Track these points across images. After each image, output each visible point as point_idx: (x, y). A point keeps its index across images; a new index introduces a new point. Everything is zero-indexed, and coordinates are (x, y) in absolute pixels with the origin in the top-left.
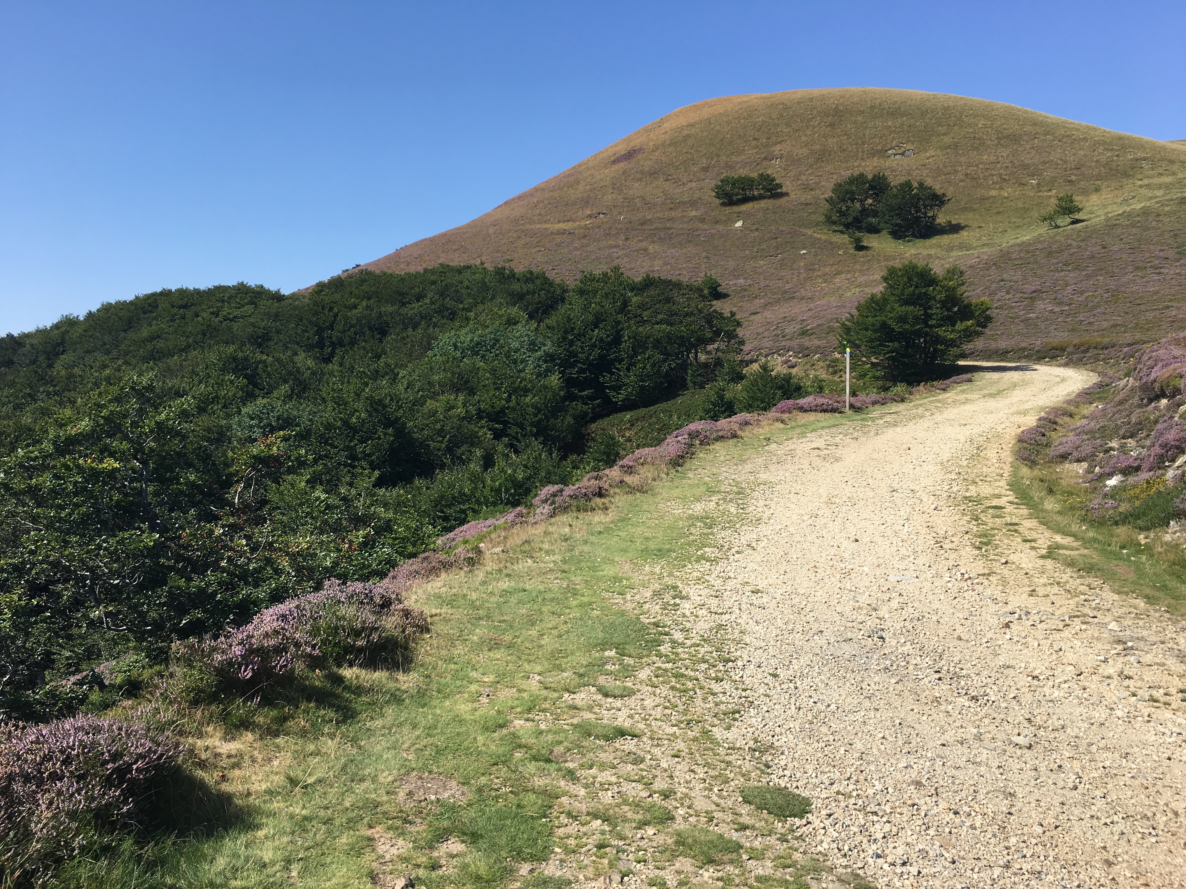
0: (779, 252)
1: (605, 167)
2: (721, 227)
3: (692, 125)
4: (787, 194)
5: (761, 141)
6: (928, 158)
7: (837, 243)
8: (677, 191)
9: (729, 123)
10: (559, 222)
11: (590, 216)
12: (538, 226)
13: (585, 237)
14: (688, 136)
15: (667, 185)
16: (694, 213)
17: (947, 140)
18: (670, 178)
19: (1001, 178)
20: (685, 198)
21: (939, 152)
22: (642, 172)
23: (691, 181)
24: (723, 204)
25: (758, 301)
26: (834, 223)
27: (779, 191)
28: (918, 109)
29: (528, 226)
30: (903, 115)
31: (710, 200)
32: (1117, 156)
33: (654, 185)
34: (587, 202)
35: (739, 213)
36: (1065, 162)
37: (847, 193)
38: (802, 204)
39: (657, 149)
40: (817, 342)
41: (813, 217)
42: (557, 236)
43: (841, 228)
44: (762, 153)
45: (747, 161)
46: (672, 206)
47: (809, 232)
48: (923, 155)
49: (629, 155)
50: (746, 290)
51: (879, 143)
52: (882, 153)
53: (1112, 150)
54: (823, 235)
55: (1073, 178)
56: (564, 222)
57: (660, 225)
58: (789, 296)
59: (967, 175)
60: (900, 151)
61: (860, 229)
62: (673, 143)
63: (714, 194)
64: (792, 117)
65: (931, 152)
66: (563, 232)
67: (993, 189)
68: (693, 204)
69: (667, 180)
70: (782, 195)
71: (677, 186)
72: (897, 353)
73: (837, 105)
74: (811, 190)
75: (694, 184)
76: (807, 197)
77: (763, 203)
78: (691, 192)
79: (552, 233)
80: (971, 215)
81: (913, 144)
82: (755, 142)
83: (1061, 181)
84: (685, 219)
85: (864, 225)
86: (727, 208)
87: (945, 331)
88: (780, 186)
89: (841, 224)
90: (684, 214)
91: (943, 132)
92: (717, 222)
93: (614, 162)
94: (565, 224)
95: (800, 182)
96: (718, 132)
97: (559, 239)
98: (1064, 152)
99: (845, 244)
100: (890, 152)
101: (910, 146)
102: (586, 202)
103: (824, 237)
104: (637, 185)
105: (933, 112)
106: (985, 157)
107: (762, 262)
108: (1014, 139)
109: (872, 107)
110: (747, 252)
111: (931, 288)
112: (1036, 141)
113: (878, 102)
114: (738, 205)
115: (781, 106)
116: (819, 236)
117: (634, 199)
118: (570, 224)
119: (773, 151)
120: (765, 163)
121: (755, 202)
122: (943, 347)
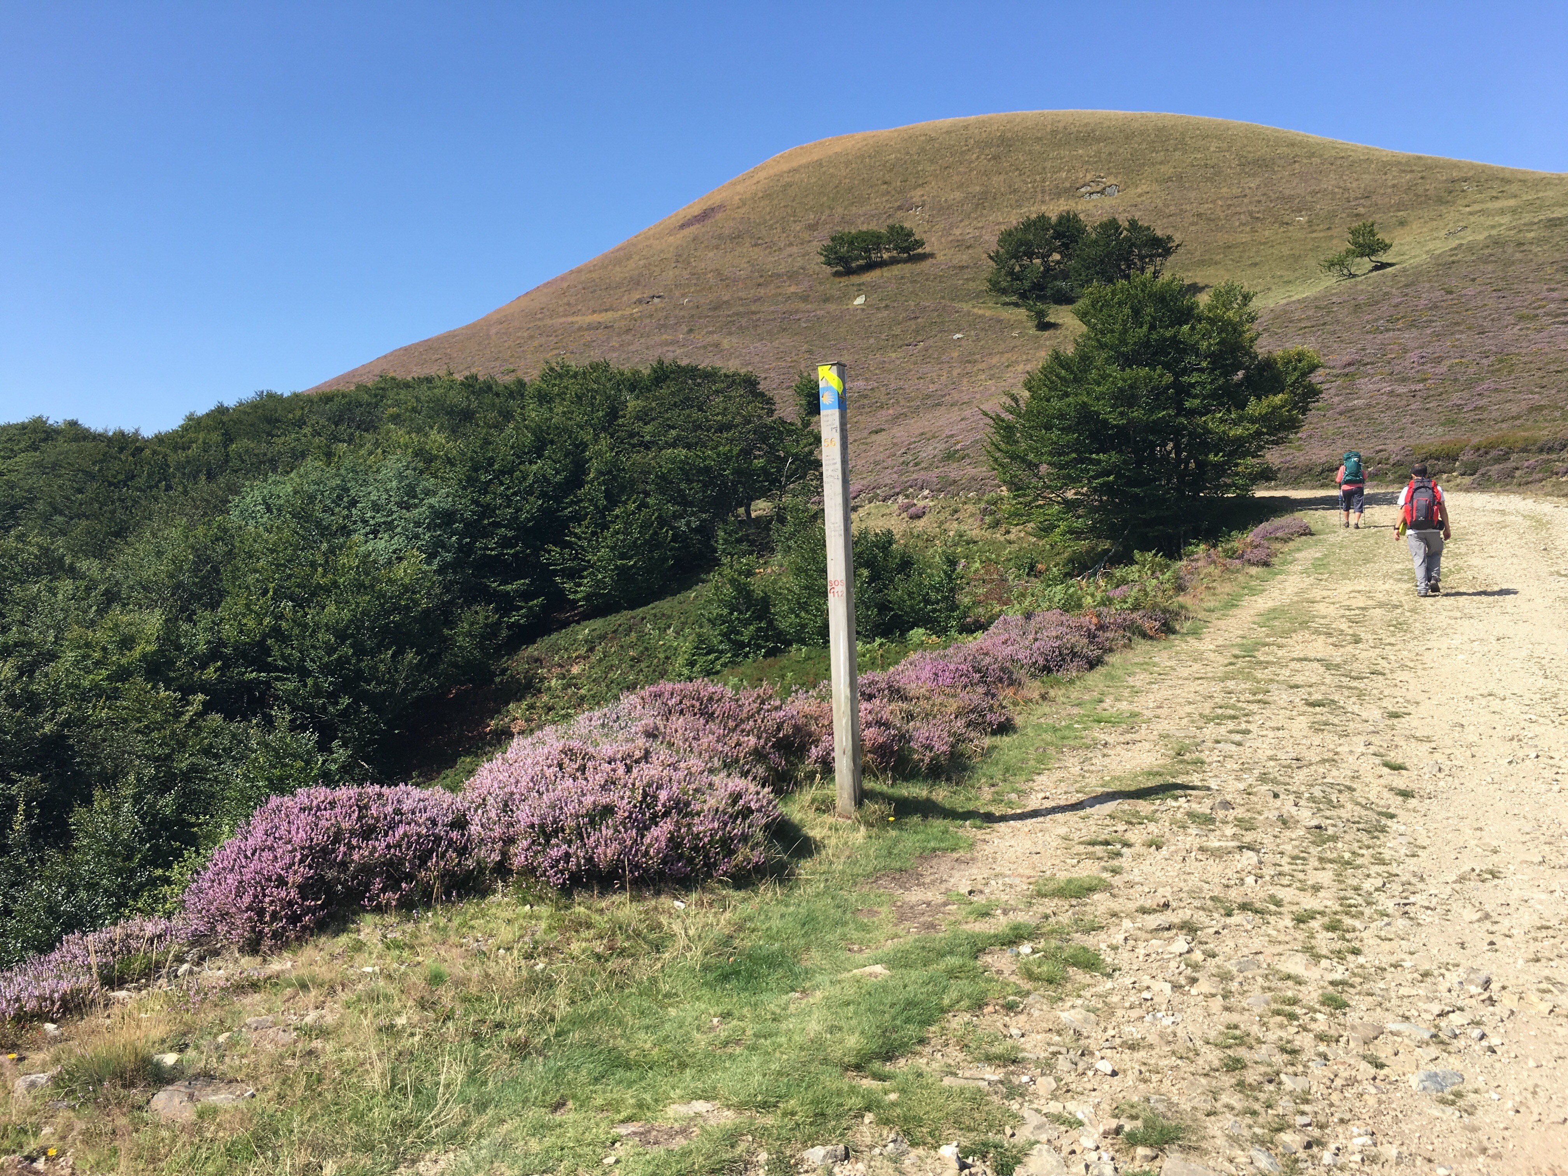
0: (919, 338)
1: (670, 234)
2: (832, 307)
3: (795, 170)
4: (931, 255)
5: (894, 184)
6: (1140, 196)
7: (1009, 320)
8: (770, 259)
9: (847, 163)
10: (594, 312)
11: (640, 301)
12: (562, 320)
13: (628, 331)
14: (789, 185)
15: (757, 254)
16: (793, 289)
17: (1167, 170)
18: (760, 241)
19: (1252, 217)
20: (782, 269)
21: (1155, 187)
22: (720, 237)
23: (791, 244)
24: (837, 274)
25: (884, 412)
26: (1004, 292)
27: (920, 250)
28: (1121, 131)
29: (549, 322)
30: (1098, 140)
31: (817, 268)
32: (1422, 178)
33: (737, 253)
34: (638, 283)
35: (859, 285)
36: (1346, 190)
37: (1022, 245)
38: (954, 267)
39: (744, 204)
40: (971, 471)
41: (972, 285)
42: (586, 333)
43: (1014, 298)
44: (896, 201)
45: (873, 213)
46: (761, 280)
47: (965, 307)
48: (1132, 192)
49: (704, 216)
50: (866, 397)
51: (1067, 178)
52: (1072, 191)
53: (1412, 171)
54: (988, 310)
55: (1361, 210)
56: (601, 312)
57: (741, 309)
58: (934, 402)
59: (1199, 215)
60: (1099, 189)
61: (1042, 298)
62: (768, 195)
63: (823, 259)
64: (938, 150)
65: (1144, 187)
66: (596, 327)
67: (1241, 232)
68: (792, 276)
69: (755, 245)
70: (924, 257)
71: (770, 253)
72: (1119, 476)
73: (1004, 131)
74: (968, 248)
75: (794, 249)
76: (964, 258)
77: (896, 270)
78: (790, 260)
79: (580, 329)
80: (1211, 271)
81: (1116, 177)
82: (885, 186)
83: (1344, 215)
84: (780, 298)
85: (1049, 292)
86: (842, 279)
87: (1222, 421)
88: (920, 243)
89: (1014, 292)
90: (779, 291)
91: (1159, 159)
92: (826, 300)
93: (683, 226)
94: (604, 314)
95: (951, 238)
96: (832, 176)
97: (588, 336)
98: (1341, 177)
99: (1021, 322)
100: (1083, 190)
101: (1111, 180)
102: (636, 282)
103: (988, 313)
104: (711, 254)
105: (1142, 134)
106: (1224, 190)
107: (894, 355)
108: (1263, 164)
109: (1054, 133)
110: (872, 341)
111: (1186, 328)
112: (1297, 165)
113: (1061, 125)
114: (858, 274)
115: (923, 138)
116: (981, 312)
117: (705, 274)
118: (610, 314)
119: (912, 198)
120: (900, 214)
121: (885, 269)
122: (1219, 458)
